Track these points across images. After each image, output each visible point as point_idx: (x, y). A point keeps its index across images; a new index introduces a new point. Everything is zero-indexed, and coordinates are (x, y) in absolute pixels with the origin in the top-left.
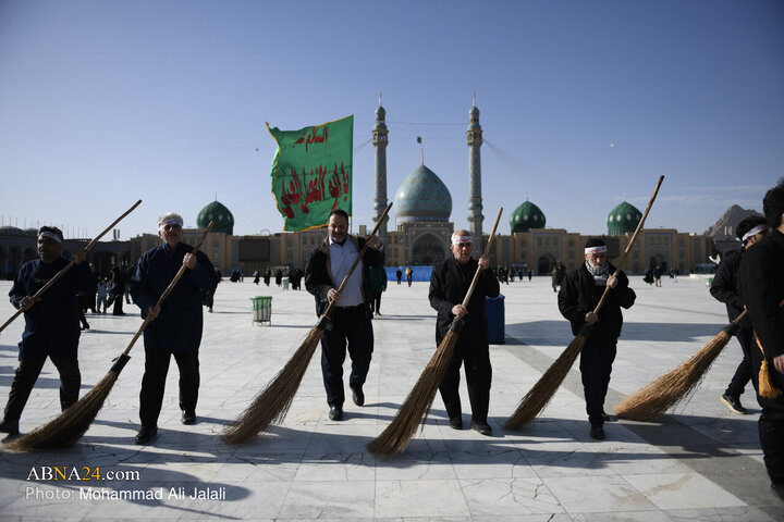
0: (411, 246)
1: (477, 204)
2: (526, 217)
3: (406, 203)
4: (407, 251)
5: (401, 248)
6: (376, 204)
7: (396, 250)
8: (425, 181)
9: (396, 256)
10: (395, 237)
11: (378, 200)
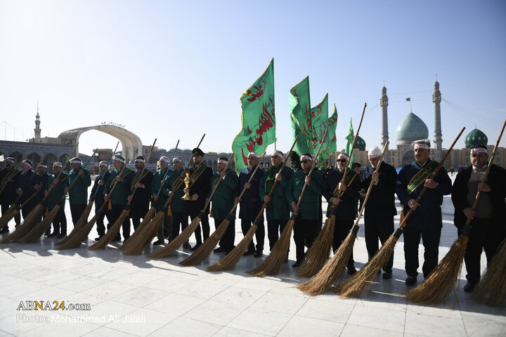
0: (401, 156)
1: (439, 133)
2: (473, 138)
3: (400, 134)
4: (399, 159)
5: (396, 158)
6: (382, 136)
7: (393, 159)
8: (411, 122)
9: (393, 162)
10: (393, 152)
11: (383, 134)
